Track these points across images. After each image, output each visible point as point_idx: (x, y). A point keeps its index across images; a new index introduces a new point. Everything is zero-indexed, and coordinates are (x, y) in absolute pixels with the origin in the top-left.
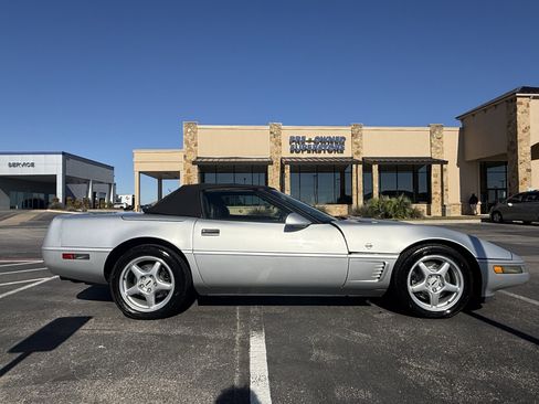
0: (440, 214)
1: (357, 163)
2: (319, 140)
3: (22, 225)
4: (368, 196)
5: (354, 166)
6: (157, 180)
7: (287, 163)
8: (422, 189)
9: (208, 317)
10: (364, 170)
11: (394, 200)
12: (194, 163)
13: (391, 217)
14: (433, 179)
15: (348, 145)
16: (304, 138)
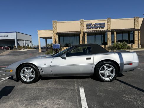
0: (137, 47)
1: (109, 31)
2: (96, 24)
3: (7, 55)
4: (113, 42)
5: (108, 33)
6: (45, 40)
7: (86, 33)
8: (131, 39)
9: (67, 82)
10: (111, 34)
11: (122, 43)
12: (56, 34)
13: (120, 49)
14: (135, 36)
15: (106, 25)
16: (91, 24)
